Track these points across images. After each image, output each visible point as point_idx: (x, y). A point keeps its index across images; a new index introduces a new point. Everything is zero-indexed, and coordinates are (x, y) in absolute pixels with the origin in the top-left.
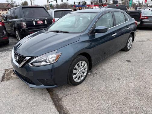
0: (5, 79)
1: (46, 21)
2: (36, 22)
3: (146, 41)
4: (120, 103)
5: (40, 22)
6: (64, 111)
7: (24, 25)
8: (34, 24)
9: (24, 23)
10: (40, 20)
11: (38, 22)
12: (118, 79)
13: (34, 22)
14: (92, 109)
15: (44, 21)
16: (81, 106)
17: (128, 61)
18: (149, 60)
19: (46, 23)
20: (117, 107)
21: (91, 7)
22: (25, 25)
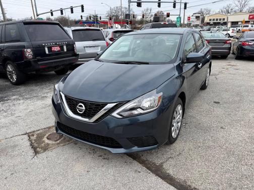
0: (38, 149)
1: (65, 47)
2: (50, 48)
3: (218, 74)
4: (247, 159)
5: (56, 48)
6: (177, 182)
7: (29, 53)
8: (47, 52)
9: (29, 50)
10: (56, 45)
11: (53, 49)
12: (222, 128)
13: (46, 49)
14: (216, 172)
15: (62, 47)
16: (199, 172)
17: (215, 102)
18: (241, 100)
19: (65, 50)
20: (246, 165)
21: (109, 26)
22: (31, 53)
